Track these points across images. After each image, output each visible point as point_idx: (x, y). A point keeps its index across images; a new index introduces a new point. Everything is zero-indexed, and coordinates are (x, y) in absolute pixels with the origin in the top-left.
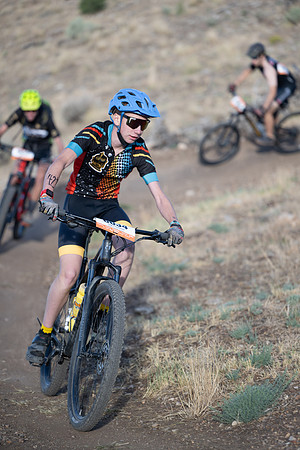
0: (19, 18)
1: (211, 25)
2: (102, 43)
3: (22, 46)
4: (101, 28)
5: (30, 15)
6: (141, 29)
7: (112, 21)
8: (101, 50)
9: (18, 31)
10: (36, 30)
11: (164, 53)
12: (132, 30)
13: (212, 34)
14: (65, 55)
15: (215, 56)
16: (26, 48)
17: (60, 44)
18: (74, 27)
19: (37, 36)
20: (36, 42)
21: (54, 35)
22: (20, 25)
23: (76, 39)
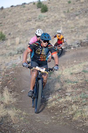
0: (24, 14)
1: (77, 15)
2: (47, 20)
3: (26, 21)
4: (47, 16)
5: (27, 13)
6: (58, 16)
7: (50, 14)
8: (47, 22)
9: (24, 17)
10: (29, 17)
11: (64, 23)
12: (55, 17)
13: (77, 18)
14: (37, 23)
15: (78, 24)
16: (27, 22)
17: (36, 21)
18: (39, 16)
19: (29, 19)
20: (29, 20)
21: (34, 18)
22: (25, 15)
23: (40, 19)
